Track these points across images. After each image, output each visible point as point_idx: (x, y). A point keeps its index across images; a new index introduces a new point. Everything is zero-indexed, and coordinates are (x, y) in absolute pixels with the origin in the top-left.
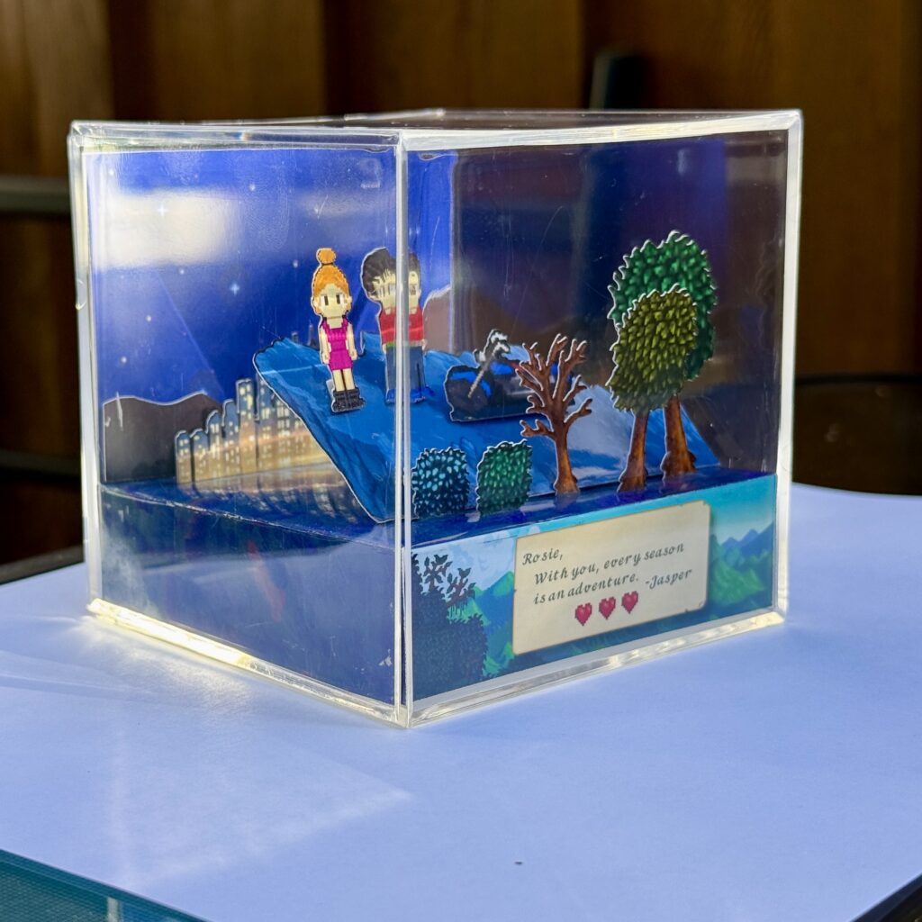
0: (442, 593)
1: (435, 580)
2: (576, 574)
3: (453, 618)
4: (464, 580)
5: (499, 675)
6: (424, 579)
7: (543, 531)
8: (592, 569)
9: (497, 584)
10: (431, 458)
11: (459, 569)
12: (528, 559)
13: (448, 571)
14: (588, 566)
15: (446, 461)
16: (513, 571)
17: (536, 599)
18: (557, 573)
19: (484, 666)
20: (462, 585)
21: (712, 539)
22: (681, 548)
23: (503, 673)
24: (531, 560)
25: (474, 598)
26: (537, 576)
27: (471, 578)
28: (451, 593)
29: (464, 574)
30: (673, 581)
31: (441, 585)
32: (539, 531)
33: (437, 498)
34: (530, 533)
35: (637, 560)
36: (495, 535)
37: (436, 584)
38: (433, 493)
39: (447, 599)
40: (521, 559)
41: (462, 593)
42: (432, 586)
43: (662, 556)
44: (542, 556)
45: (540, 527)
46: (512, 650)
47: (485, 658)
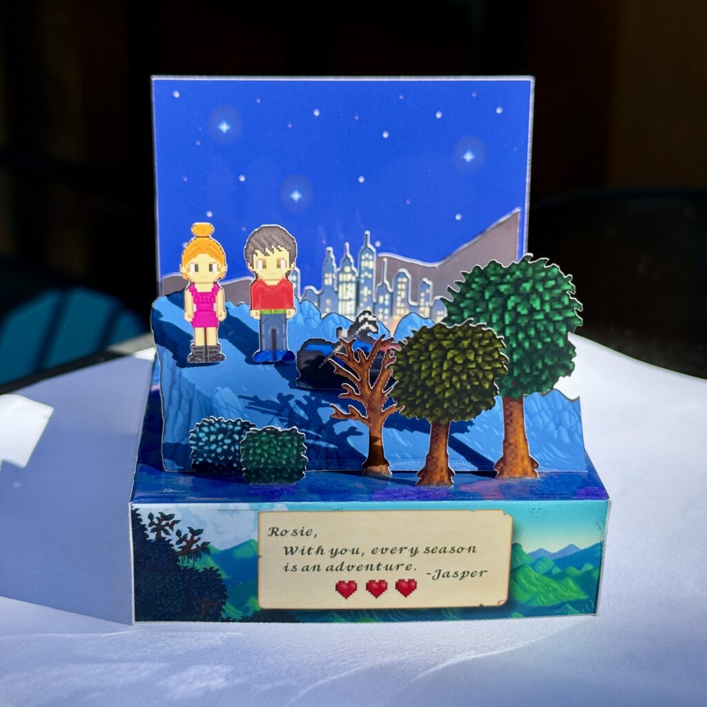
0: (171, 543)
1: (162, 532)
2: (334, 553)
3: (185, 565)
4: (196, 538)
5: (240, 621)
6: (149, 529)
7: (291, 510)
8: (355, 552)
9: (237, 547)
10: (217, 425)
11: (189, 528)
12: (274, 532)
13: (176, 527)
14: (351, 549)
15: (233, 429)
16: (256, 539)
17: (287, 567)
18: (310, 549)
19: (224, 611)
20: (192, 542)
21: (515, 547)
22: (472, 549)
23: (245, 619)
24: (279, 533)
25: (209, 554)
26: (286, 548)
27: (204, 538)
28: (182, 545)
29: (195, 533)
30: (463, 577)
31: (168, 538)
32: (287, 509)
33: (221, 459)
34: (274, 510)
35: (414, 552)
36: (232, 506)
37: (163, 535)
38: (217, 454)
39: (176, 548)
40: (265, 531)
41: (194, 547)
42: (158, 536)
43: (448, 554)
44: (291, 532)
45: (287, 506)
46: (258, 604)
47: (225, 604)
